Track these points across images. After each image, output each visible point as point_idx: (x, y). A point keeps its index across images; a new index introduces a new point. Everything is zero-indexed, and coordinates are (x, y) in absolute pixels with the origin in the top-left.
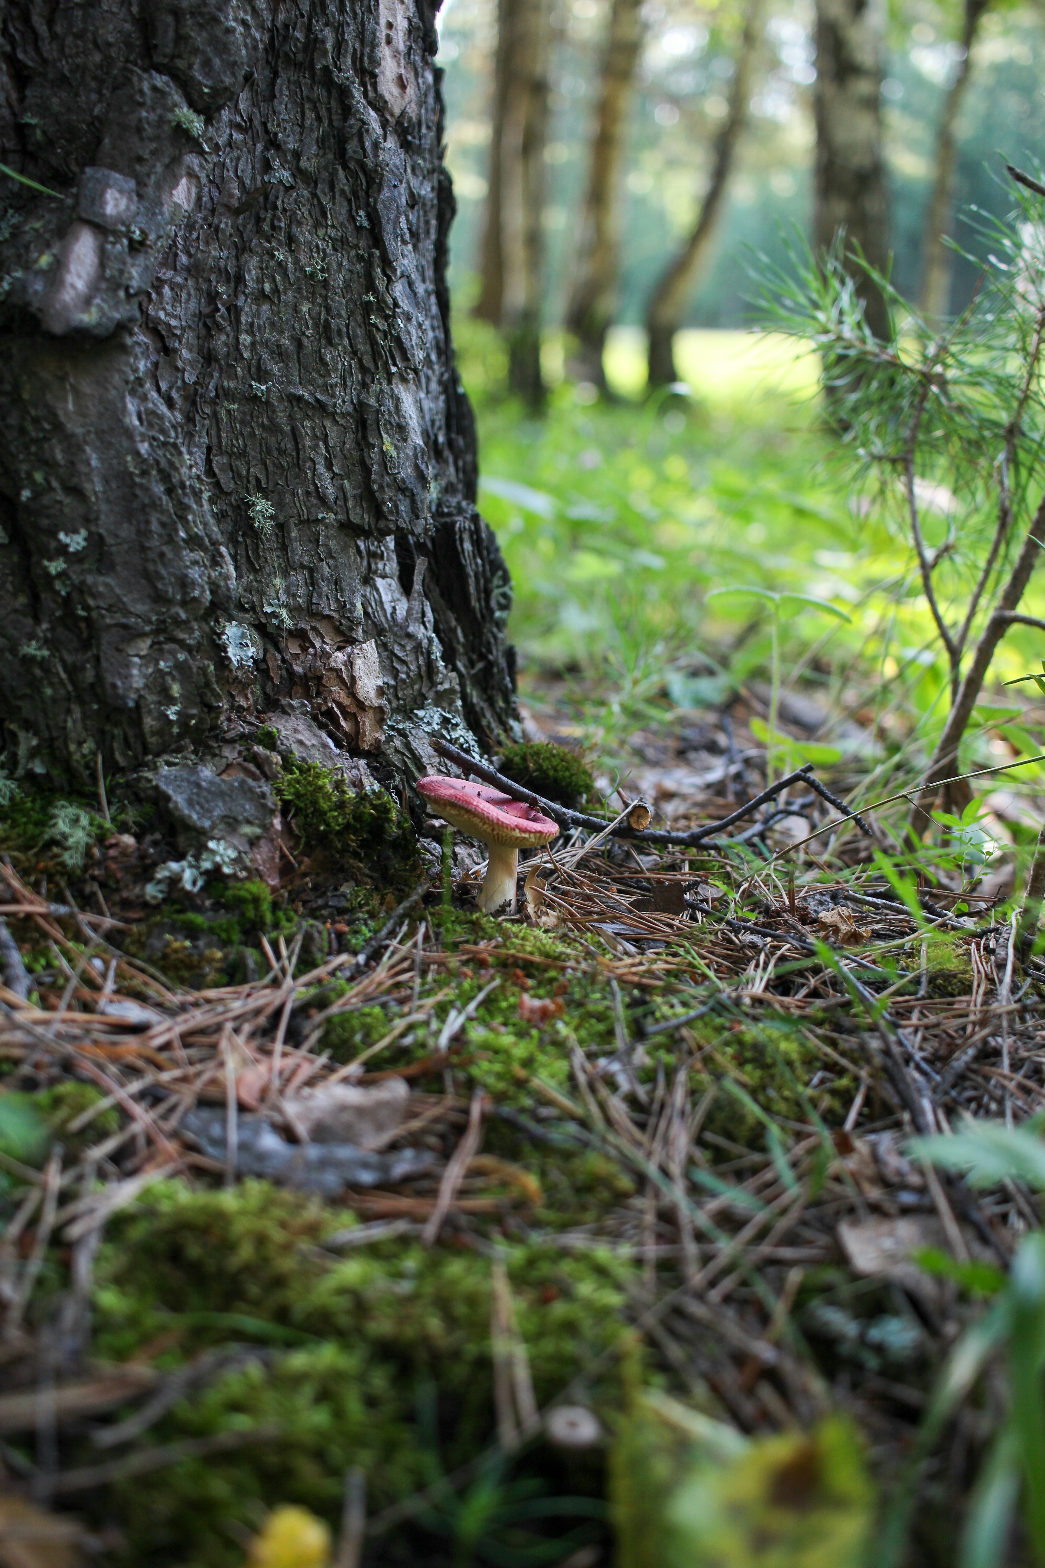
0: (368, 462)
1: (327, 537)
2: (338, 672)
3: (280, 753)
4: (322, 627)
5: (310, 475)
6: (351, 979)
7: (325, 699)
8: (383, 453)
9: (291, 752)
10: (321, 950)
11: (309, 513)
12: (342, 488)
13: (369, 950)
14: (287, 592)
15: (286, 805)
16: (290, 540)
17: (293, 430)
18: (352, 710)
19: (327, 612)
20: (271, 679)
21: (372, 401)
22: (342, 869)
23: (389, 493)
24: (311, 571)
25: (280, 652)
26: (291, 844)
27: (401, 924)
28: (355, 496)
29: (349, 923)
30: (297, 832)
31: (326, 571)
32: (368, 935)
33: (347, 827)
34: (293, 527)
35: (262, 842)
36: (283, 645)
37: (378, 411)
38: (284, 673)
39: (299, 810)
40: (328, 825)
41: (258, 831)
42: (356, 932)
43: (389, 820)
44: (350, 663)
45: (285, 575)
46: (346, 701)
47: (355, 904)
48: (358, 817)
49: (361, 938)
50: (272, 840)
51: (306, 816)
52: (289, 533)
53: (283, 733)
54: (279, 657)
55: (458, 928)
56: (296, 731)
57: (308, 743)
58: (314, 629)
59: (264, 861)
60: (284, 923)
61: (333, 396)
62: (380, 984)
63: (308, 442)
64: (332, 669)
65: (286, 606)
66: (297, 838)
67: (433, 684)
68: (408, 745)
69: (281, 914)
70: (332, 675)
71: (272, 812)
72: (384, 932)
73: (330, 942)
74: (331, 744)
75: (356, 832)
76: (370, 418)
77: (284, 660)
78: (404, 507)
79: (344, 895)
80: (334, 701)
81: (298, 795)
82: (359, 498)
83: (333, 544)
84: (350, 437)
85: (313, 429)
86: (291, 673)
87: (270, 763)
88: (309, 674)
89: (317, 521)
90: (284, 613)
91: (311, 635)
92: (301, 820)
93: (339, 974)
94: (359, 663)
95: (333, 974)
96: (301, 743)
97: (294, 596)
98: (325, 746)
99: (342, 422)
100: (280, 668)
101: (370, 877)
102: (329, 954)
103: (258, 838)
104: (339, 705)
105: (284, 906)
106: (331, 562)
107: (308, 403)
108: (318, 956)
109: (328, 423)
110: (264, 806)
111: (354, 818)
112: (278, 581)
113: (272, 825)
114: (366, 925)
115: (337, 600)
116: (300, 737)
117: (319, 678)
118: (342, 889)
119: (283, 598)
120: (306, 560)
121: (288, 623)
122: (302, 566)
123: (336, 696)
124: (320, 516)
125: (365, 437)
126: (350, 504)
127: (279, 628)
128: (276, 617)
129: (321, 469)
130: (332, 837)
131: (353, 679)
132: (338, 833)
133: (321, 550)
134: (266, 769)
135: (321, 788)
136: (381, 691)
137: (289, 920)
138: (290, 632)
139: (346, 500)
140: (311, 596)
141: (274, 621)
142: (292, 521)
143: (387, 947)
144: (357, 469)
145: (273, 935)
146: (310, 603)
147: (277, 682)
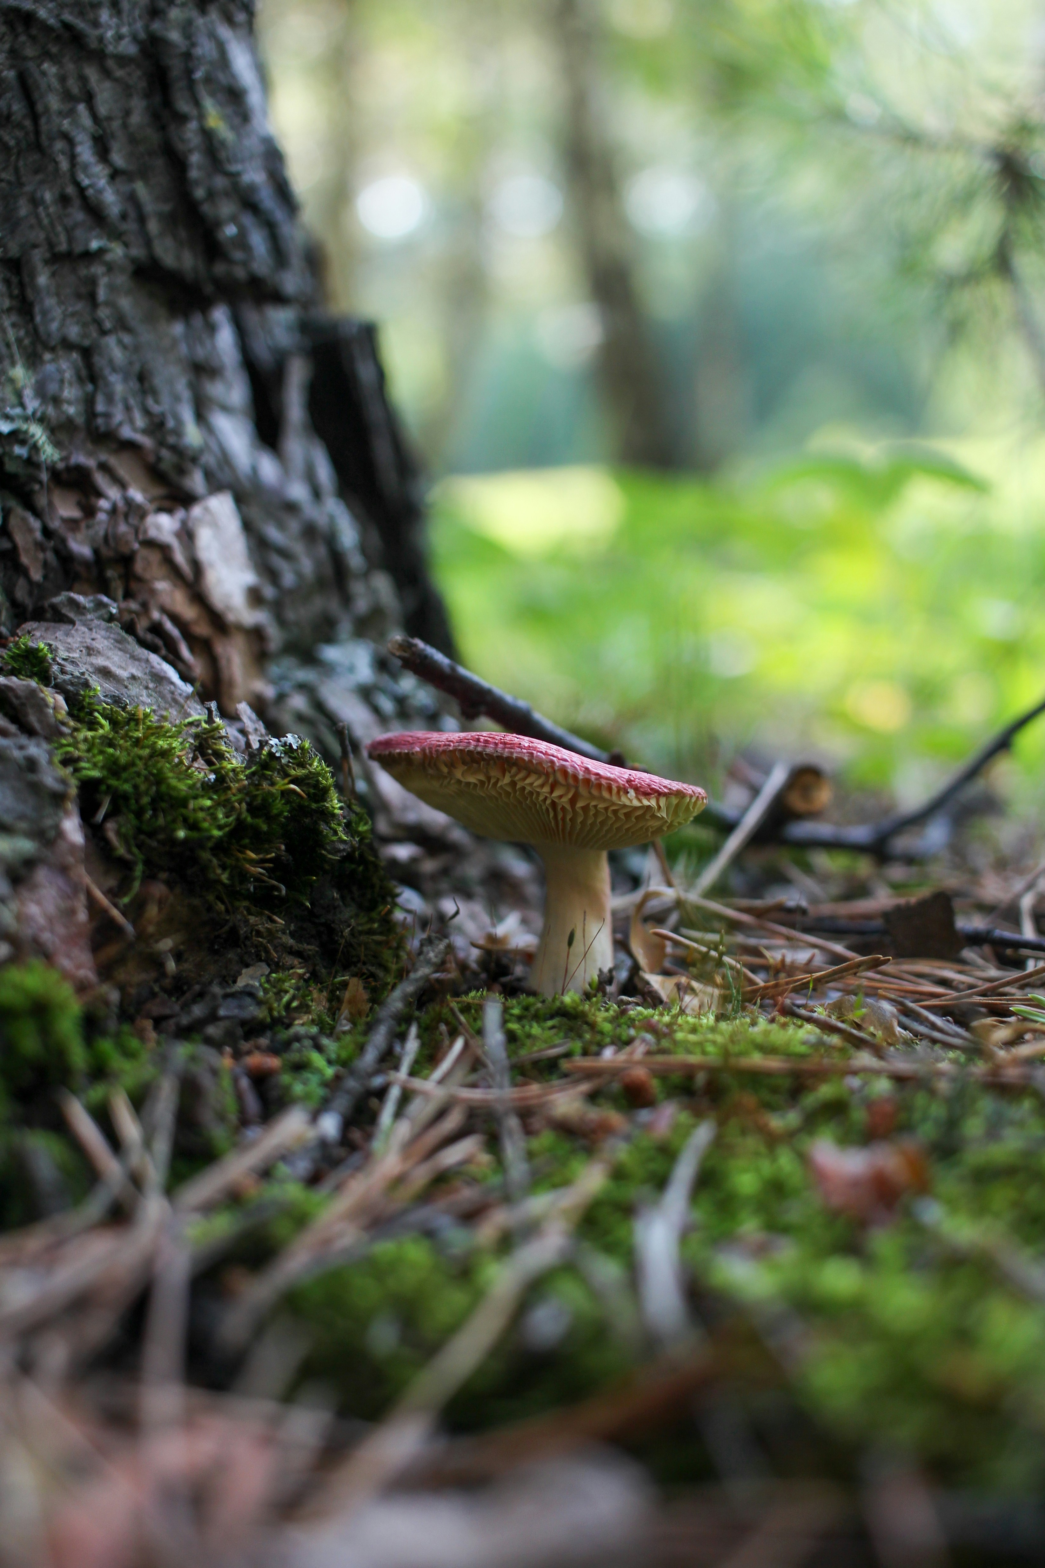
0: (180, 147)
1: (112, 288)
2: (164, 550)
3: (60, 688)
4: (122, 466)
5: (64, 165)
6: (314, 1180)
7: (145, 606)
8: (208, 135)
9: (86, 685)
10: (221, 1117)
11: (70, 240)
12: (132, 198)
13: (343, 1102)
14: (40, 391)
15: (89, 789)
16: (36, 289)
17: (22, 78)
18: (202, 629)
19: (127, 432)
20: (23, 571)
21: (175, 36)
22: (233, 939)
23: (226, 208)
24: (87, 353)
25: (37, 513)
26: (112, 882)
27: (402, 1037)
28: (161, 216)
29: (275, 1050)
30: (121, 851)
31: (118, 355)
32: (329, 1072)
33: (238, 831)
34: (39, 265)
35: (42, 875)
36: (42, 501)
37: (188, 56)
38: (50, 556)
39: (119, 803)
40: (193, 826)
41: (25, 846)
42: (300, 1067)
43: (327, 816)
44: (187, 535)
45: (33, 360)
46: (188, 612)
47: (278, 1010)
48: (259, 808)
49: (314, 1080)
50: (64, 870)
51: (139, 813)
52: (33, 276)
53: (62, 653)
54: (36, 524)
55: (536, 1030)
56: (90, 651)
57: (124, 674)
58: (104, 467)
59: (50, 920)
60: (117, 1062)
61: (96, 24)
62: (399, 1180)
63: (54, 102)
64: (151, 544)
65: (42, 420)
66: (124, 866)
67: (347, 600)
68: (319, 706)
69: (106, 1046)
70: (154, 557)
71: (58, 799)
72: (370, 1056)
73: (239, 1097)
74: (172, 674)
75: (259, 840)
76: (176, 67)
77: (47, 532)
78: (258, 240)
79: (250, 993)
80: (164, 610)
81: (114, 768)
82: (170, 221)
83: (125, 303)
84: (138, 105)
85: (63, 79)
86: (66, 558)
87: (41, 705)
88: (105, 552)
89: (89, 256)
90: (37, 432)
91: (101, 480)
92: (128, 822)
93: (283, 1169)
94: (205, 538)
95: (266, 1173)
96: (105, 673)
97: (56, 401)
98: (159, 679)
99: (119, 73)
100: (40, 547)
101: (299, 954)
102: (244, 1122)
103: (30, 863)
104: (175, 619)
105: (112, 1025)
106: (127, 339)
107: (46, 28)
108: (218, 1133)
109: (92, 74)
110: (36, 788)
111: (251, 809)
112: (19, 372)
113: (60, 834)
114: (319, 1048)
115: (147, 412)
116: (100, 661)
117: (126, 561)
118: (241, 983)
119: (32, 404)
120: (74, 332)
121: (49, 453)
122: (67, 345)
123: (166, 600)
124: (94, 245)
125: (167, 102)
126: (153, 226)
127: (31, 462)
128: (23, 443)
129: (86, 152)
130: (205, 855)
131: (197, 566)
132: (220, 848)
133: (103, 313)
134: (33, 719)
135: (166, 754)
136: (255, 597)
137: (129, 1054)
138: (55, 475)
139: (142, 219)
140: (89, 402)
141: (20, 451)
142: (38, 256)
143: (381, 1093)
144: (159, 163)
145: (96, 1093)
146: (91, 413)
147: (37, 575)
